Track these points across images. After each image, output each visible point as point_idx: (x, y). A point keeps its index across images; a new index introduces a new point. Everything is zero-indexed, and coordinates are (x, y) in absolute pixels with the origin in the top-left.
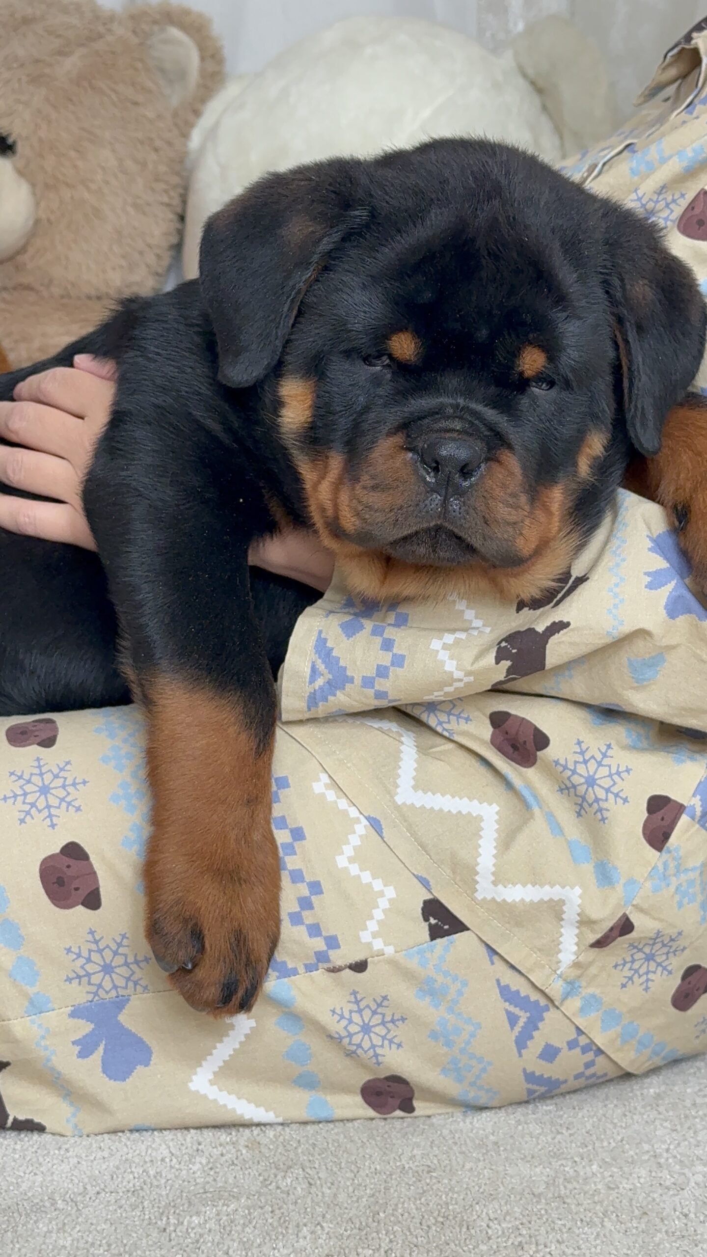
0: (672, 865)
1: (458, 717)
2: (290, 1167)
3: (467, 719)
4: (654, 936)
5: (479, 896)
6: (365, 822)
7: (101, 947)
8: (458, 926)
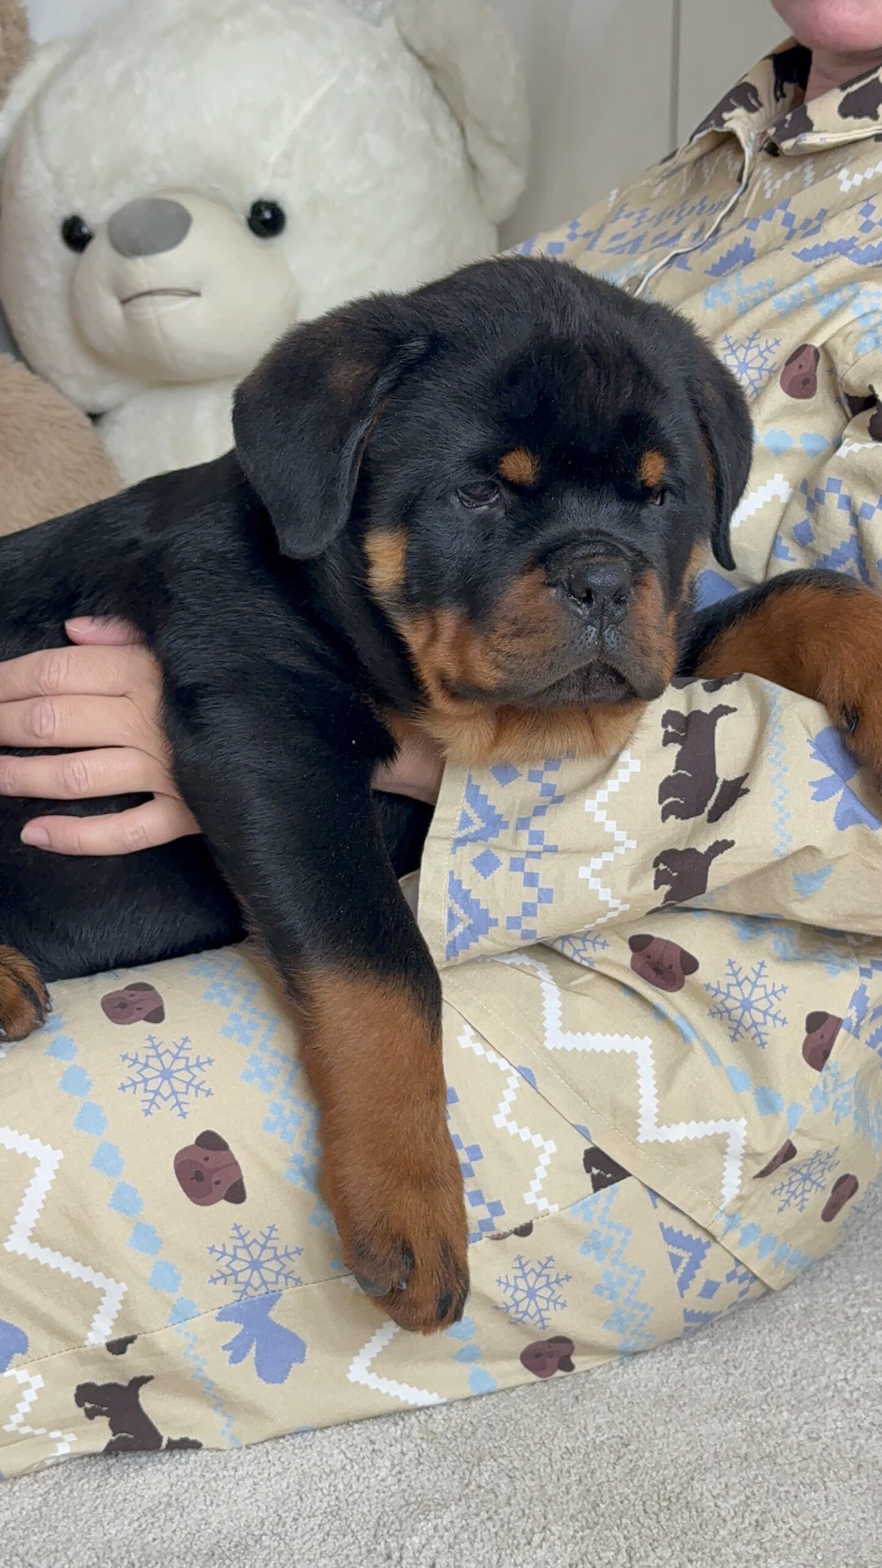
0: (830, 1081)
1: (594, 943)
2: (480, 1459)
3: (604, 944)
4: (812, 1156)
5: (641, 1140)
6: (516, 1074)
7: (248, 1243)
8: (620, 1173)
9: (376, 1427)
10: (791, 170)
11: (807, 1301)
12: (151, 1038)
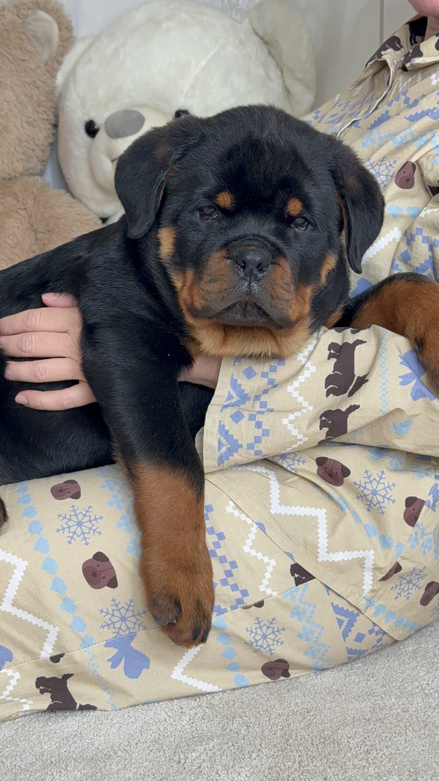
0: (419, 532)
1: (299, 461)
2: (234, 717)
3: (304, 462)
4: (412, 571)
5: (320, 560)
6: (256, 526)
7: (119, 608)
8: (310, 577)
9: (185, 701)
10: (412, 77)
11: (416, 646)
12: (73, 507)
